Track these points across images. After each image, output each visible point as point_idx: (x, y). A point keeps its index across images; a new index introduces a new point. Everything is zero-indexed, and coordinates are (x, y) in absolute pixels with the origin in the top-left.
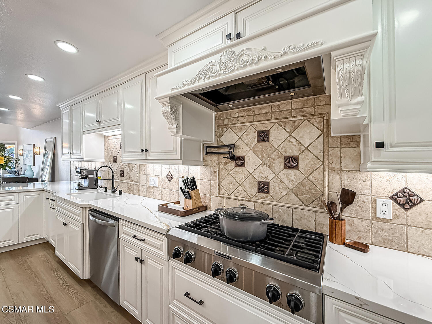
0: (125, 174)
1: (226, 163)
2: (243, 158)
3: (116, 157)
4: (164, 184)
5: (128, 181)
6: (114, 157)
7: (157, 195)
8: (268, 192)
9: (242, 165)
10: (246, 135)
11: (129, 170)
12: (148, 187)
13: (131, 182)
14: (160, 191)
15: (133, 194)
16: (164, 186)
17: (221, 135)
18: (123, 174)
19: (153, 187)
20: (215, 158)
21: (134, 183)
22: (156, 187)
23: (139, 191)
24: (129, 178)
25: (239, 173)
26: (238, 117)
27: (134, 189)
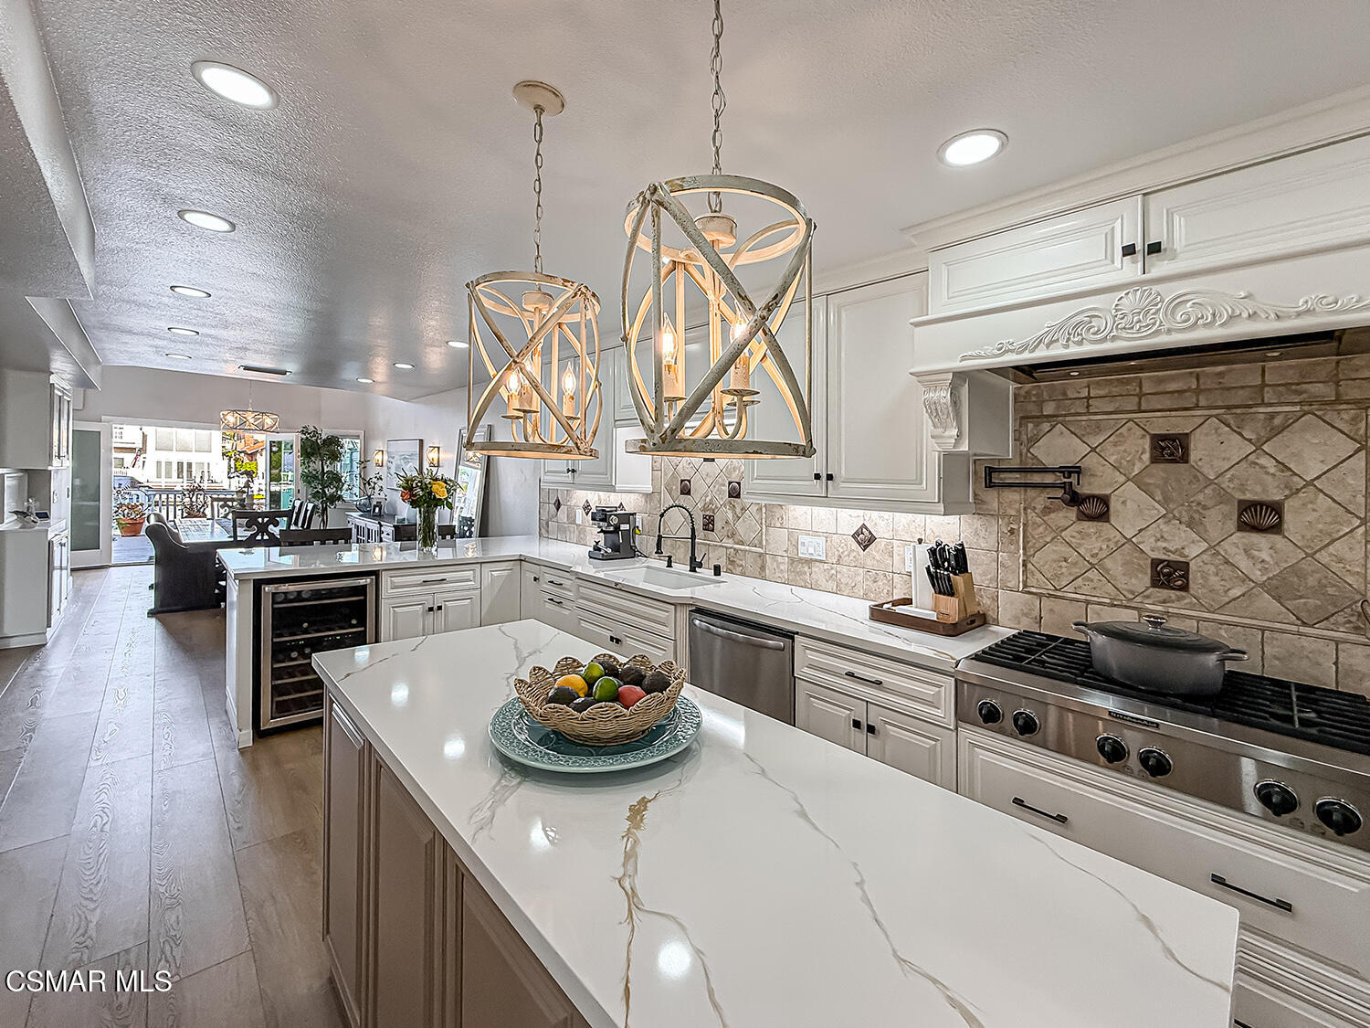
0: (718, 525)
1: (1047, 510)
2: (1104, 500)
3: (689, 481)
4: (846, 553)
5: (729, 543)
6: (682, 481)
7: (823, 582)
8: (1185, 588)
9: (1103, 516)
10: (1115, 444)
11: (730, 515)
12: (792, 561)
13: (736, 546)
14: (833, 572)
15: (743, 574)
16: (846, 560)
17: (1034, 440)
18: (713, 525)
19: (809, 562)
20: (1013, 496)
21: (747, 548)
22: (821, 561)
23: (763, 568)
24: (732, 535)
25: (1093, 539)
26: (1089, 398)
27: (749, 562)
